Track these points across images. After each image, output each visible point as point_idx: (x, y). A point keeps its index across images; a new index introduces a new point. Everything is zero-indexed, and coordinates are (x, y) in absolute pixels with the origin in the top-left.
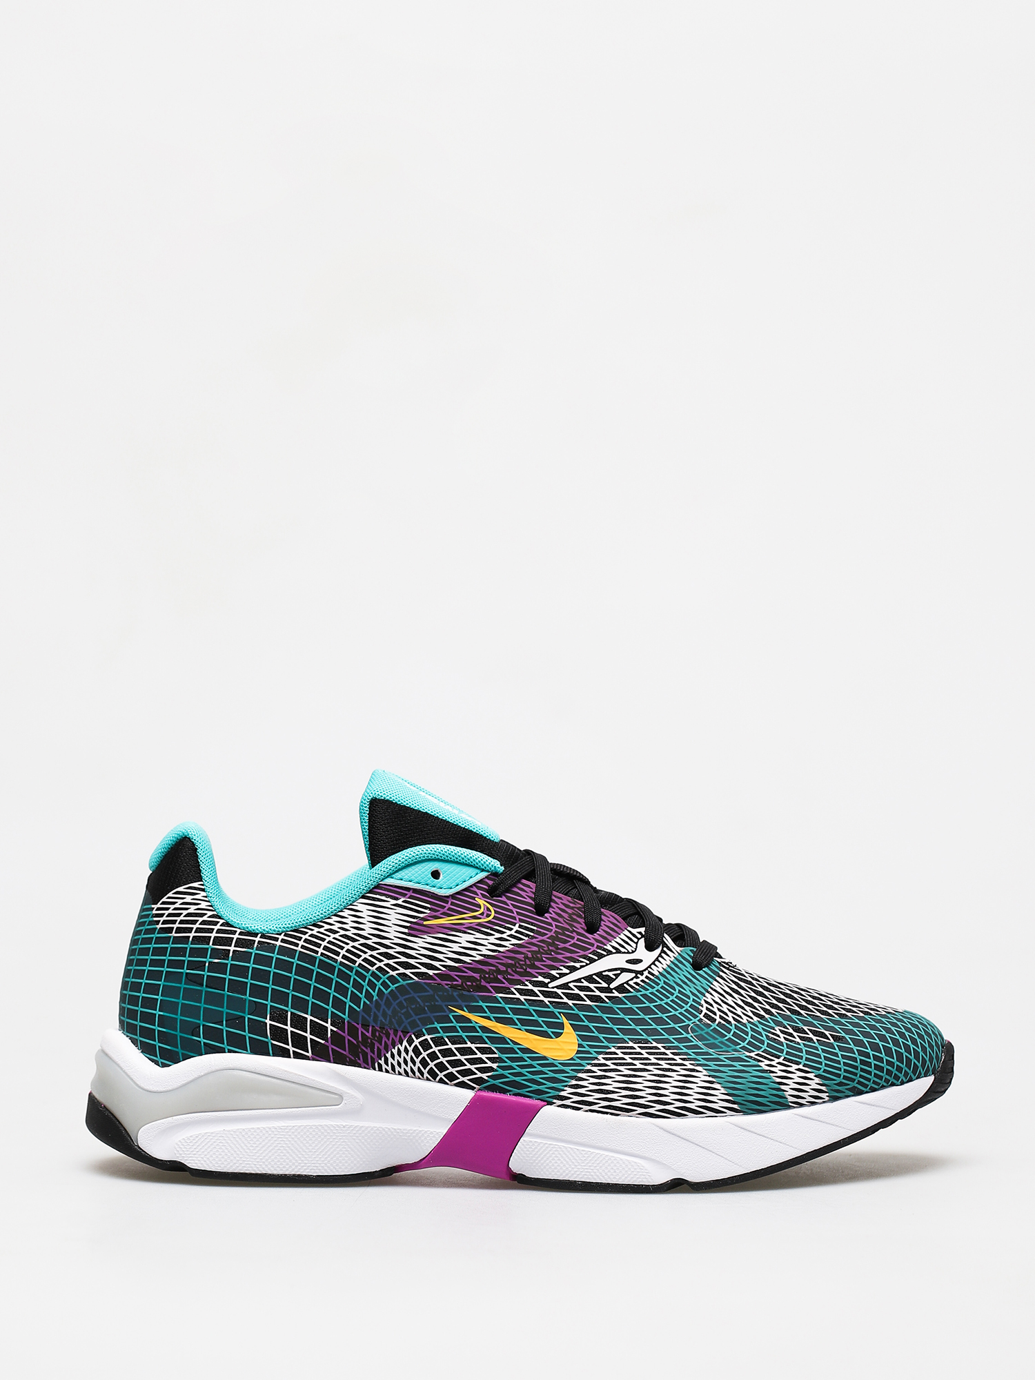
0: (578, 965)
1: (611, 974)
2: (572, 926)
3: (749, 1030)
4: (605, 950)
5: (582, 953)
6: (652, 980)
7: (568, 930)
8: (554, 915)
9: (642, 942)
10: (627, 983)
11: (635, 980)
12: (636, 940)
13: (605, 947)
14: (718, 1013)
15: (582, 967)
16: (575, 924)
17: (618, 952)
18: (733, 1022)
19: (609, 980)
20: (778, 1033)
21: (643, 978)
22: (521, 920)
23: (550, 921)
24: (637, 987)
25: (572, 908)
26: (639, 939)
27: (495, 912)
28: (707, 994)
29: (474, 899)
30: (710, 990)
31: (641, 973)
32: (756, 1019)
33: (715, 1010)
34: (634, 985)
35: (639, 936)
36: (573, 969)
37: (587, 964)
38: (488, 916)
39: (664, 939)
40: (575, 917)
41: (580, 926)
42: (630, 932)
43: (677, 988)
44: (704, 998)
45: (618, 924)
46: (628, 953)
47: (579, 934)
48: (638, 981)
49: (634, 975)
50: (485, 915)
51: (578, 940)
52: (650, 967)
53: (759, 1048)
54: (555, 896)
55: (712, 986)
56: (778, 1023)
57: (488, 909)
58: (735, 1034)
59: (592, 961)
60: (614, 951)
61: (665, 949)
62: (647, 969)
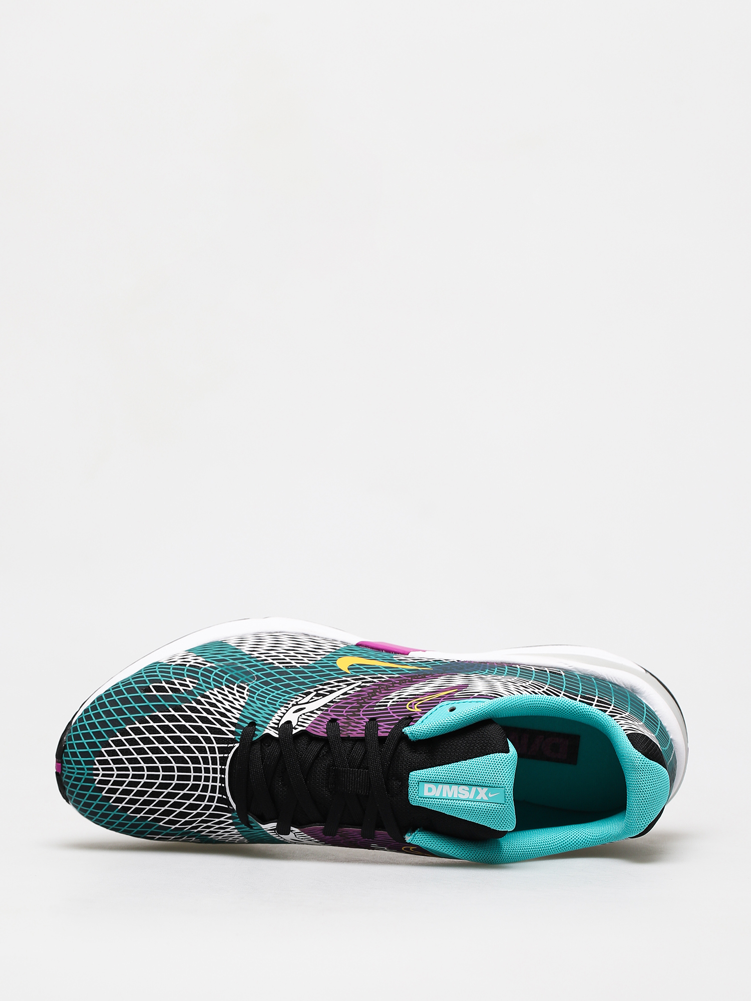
0: (342, 697)
1: (316, 698)
2: (348, 719)
3: (212, 683)
4: (322, 710)
5: (339, 704)
6: (285, 704)
7: (350, 715)
8: (362, 721)
9: (294, 724)
10: (304, 698)
11: (298, 700)
12: (299, 723)
13: (322, 712)
14: (235, 692)
15: (339, 696)
16: (346, 721)
17: (312, 712)
18: (224, 687)
19: (317, 695)
20: (191, 685)
21: (292, 703)
22: (387, 709)
23: (364, 717)
24: (296, 697)
25: (348, 730)
26: (297, 725)
27: (406, 708)
28: (243, 704)
29: (422, 710)
30: (242, 709)
31: (293, 705)
32: (207, 693)
33: (237, 694)
34: (298, 697)
35: (297, 727)
36: (345, 694)
37: (335, 699)
38: (411, 704)
39: (278, 732)
40: (346, 725)
41: (341, 721)
42: (304, 726)
43: (266, 703)
44: (245, 701)
45: (313, 729)
46: (304, 714)
47: (343, 715)
48: (295, 700)
49: (299, 703)
50: (413, 704)
51: (342, 712)
52: (287, 711)
53: (205, 670)
54: (362, 733)
55: (240, 712)
56: (190, 693)
57: (411, 708)
58: (222, 678)
59: (331, 702)
60: (315, 711)
61: (276, 726)
62: (289, 709)
